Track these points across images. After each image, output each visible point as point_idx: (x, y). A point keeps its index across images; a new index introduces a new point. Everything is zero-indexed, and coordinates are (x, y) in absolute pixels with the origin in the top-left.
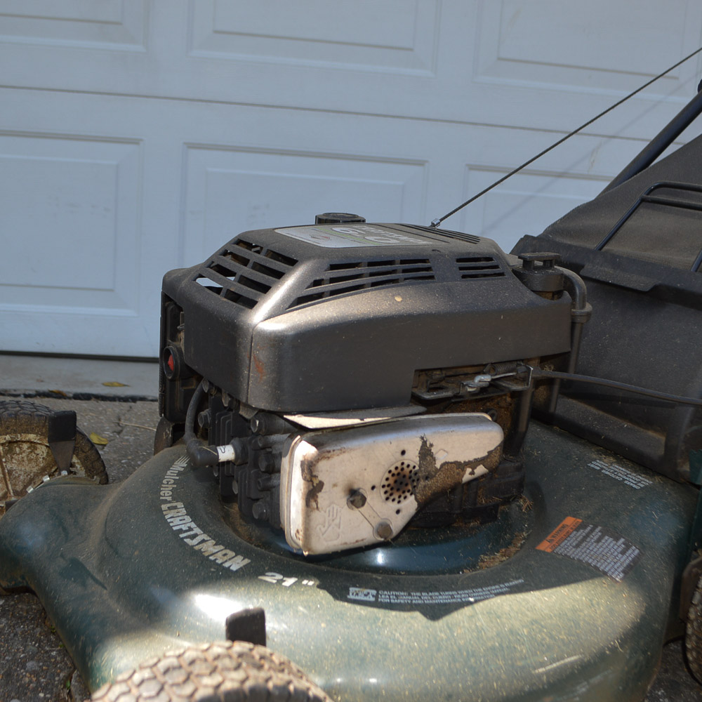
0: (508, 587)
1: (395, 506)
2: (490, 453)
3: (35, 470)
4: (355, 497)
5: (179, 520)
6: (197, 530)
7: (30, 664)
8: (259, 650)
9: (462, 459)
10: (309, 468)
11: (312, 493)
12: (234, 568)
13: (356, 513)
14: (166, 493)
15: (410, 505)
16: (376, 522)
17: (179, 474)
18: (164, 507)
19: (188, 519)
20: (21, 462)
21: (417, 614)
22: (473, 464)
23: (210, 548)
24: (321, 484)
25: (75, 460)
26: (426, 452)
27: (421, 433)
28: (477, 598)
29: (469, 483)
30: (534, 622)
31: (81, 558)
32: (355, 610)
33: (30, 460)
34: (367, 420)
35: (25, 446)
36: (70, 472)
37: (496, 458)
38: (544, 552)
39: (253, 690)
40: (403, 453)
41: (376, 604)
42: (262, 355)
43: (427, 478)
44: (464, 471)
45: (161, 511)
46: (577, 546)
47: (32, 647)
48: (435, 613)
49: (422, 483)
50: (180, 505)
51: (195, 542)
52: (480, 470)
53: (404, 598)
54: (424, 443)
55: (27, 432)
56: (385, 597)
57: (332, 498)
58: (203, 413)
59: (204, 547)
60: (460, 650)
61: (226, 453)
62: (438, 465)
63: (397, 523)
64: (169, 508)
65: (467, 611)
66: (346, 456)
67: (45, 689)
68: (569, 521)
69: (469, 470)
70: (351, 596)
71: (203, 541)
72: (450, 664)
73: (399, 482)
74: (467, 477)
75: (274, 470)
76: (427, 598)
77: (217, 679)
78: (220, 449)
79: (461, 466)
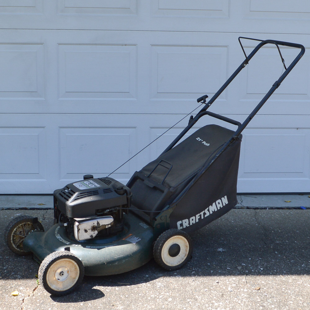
0: (113, 245)
1: (93, 232)
2: (111, 223)
3: (29, 229)
4: (86, 231)
5: (59, 237)
6: (62, 238)
7: (32, 266)
9: (105, 224)
10: (78, 226)
11: (78, 230)
12: (68, 244)
13: (86, 233)
14: (56, 232)
15: (96, 232)
16: (90, 235)
17: (59, 229)
18: (56, 235)
19: (60, 237)
20: (26, 228)
21: (96, 249)
22: (108, 225)
23: (64, 241)
24: (80, 229)
25: (37, 227)
26: (98, 223)
27: (97, 220)
28: (107, 247)
29: (107, 228)
31: (41, 245)
32: (86, 249)
33: (28, 227)
34: (87, 219)
35: (27, 225)
36: (37, 229)
37: (113, 224)
38: (123, 240)
40: (94, 223)
41: (90, 248)
42: (69, 209)
43: (99, 227)
45: (55, 235)
46: (129, 239)
47: (32, 263)
49: (98, 228)
50: (59, 234)
51: (61, 240)
52: (109, 226)
53: (95, 247)
54: (98, 222)
55: (28, 222)
57: (82, 231)
58: (62, 218)
59: (63, 241)
60: (102, 254)
61: (65, 225)
62: (101, 225)
63: (94, 235)
64: (57, 235)
65: (105, 248)
66: (83, 224)
67: (35, 269)
68: (130, 235)
69: (107, 226)
70: (86, 247)
72: (100, 256)
73: (94, 228)
74: (107, 227)
75: (73, 228)
76: (98, 247)
77: (62, 254)
78: (64, 224)
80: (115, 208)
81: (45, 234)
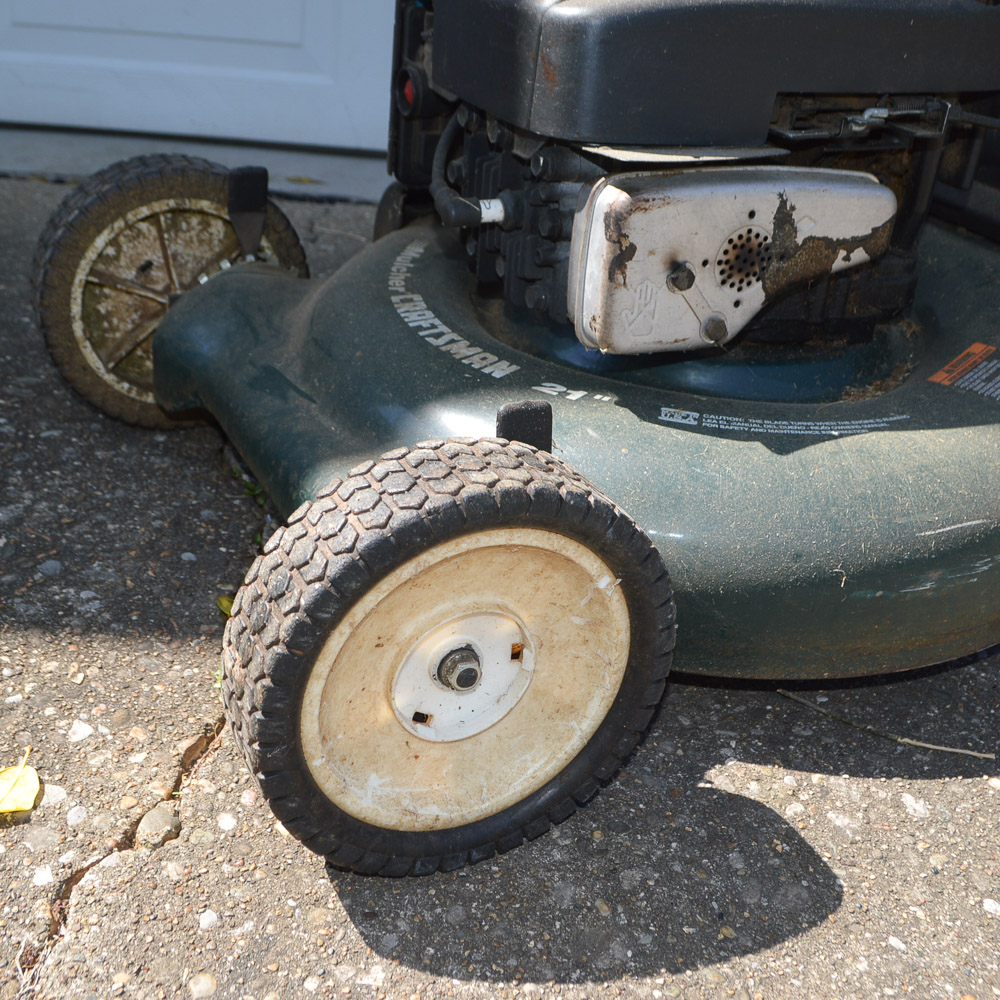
0: (887, 422)
1: (732, 294)
2: (875, 230)
3: (208, 255)
4: (679, 275)
5: (417, 314)
6: (443, 328)
7: (205, 513)
8: (542, 455)
9: (834, 235)
10: (617, 223)
11: (621, 259)
12: (497, 374)
13: (678, 297)
14: (397, 282)
15: (754, 296)
16: (705, 315)
17: (414, 261)
18: (394, 299)
19: (430, 314)
20: (188, 243)
21: (758, 445)
22: (850, 244)
23: (462, 349)
24: (632, 249)
25: (264, 243)
26: (784, 218)
27: (779, 188)
28: (843, 432)
29: (843, 273)
30: (922, 468)
31: (278, 366)
32: (669, 434)
33: (201, 242)
34: (701, 159)
35: (195, 221)
36: (258, 258)
37: (883, 240)
38: (939, 384)
39: (539, 493)
40: (752, 215)
41: (698, 429)
42: (554, 53)
43: (782, 258)
44: (835, 253)
45: (391, 303)
46: (989, 380)
47: (207, 492)
48: (782, 445)
49: (775, 264)
50: (417, 298)
51: (440, 341)
52: (859, 255)
53: (737, 424)
54: (783, 203)
55: (199, 197)
56: (711, 421)
57: (647, 270)
58: (456, 162)
59: (454, 348)
60: (816, 495)
61: (492, 211)
62: (799, 240)
63: (735, 321)
64: (402, 301)
65: (828, 445)
66: (669, 210)
67: (227, 543)
68: (977, 348)
69: (842, 253)
70: (662, 417)
71: (452, 341)
72: (801, 513)
73: (743, 259)
74: (839, 264)
75: (561, 234)
76: (770, 427)
77: (490, 476)
78: (484, 204)
79: (831, 245)
80: (935, 104)
81: (316, 294)
